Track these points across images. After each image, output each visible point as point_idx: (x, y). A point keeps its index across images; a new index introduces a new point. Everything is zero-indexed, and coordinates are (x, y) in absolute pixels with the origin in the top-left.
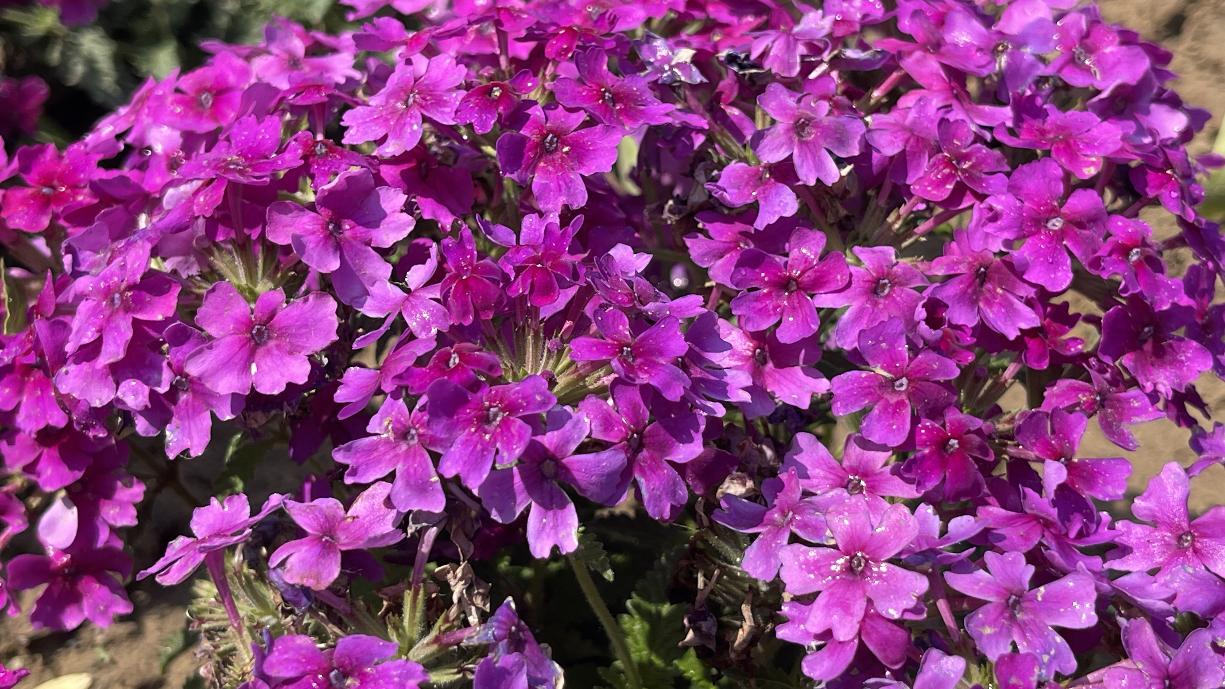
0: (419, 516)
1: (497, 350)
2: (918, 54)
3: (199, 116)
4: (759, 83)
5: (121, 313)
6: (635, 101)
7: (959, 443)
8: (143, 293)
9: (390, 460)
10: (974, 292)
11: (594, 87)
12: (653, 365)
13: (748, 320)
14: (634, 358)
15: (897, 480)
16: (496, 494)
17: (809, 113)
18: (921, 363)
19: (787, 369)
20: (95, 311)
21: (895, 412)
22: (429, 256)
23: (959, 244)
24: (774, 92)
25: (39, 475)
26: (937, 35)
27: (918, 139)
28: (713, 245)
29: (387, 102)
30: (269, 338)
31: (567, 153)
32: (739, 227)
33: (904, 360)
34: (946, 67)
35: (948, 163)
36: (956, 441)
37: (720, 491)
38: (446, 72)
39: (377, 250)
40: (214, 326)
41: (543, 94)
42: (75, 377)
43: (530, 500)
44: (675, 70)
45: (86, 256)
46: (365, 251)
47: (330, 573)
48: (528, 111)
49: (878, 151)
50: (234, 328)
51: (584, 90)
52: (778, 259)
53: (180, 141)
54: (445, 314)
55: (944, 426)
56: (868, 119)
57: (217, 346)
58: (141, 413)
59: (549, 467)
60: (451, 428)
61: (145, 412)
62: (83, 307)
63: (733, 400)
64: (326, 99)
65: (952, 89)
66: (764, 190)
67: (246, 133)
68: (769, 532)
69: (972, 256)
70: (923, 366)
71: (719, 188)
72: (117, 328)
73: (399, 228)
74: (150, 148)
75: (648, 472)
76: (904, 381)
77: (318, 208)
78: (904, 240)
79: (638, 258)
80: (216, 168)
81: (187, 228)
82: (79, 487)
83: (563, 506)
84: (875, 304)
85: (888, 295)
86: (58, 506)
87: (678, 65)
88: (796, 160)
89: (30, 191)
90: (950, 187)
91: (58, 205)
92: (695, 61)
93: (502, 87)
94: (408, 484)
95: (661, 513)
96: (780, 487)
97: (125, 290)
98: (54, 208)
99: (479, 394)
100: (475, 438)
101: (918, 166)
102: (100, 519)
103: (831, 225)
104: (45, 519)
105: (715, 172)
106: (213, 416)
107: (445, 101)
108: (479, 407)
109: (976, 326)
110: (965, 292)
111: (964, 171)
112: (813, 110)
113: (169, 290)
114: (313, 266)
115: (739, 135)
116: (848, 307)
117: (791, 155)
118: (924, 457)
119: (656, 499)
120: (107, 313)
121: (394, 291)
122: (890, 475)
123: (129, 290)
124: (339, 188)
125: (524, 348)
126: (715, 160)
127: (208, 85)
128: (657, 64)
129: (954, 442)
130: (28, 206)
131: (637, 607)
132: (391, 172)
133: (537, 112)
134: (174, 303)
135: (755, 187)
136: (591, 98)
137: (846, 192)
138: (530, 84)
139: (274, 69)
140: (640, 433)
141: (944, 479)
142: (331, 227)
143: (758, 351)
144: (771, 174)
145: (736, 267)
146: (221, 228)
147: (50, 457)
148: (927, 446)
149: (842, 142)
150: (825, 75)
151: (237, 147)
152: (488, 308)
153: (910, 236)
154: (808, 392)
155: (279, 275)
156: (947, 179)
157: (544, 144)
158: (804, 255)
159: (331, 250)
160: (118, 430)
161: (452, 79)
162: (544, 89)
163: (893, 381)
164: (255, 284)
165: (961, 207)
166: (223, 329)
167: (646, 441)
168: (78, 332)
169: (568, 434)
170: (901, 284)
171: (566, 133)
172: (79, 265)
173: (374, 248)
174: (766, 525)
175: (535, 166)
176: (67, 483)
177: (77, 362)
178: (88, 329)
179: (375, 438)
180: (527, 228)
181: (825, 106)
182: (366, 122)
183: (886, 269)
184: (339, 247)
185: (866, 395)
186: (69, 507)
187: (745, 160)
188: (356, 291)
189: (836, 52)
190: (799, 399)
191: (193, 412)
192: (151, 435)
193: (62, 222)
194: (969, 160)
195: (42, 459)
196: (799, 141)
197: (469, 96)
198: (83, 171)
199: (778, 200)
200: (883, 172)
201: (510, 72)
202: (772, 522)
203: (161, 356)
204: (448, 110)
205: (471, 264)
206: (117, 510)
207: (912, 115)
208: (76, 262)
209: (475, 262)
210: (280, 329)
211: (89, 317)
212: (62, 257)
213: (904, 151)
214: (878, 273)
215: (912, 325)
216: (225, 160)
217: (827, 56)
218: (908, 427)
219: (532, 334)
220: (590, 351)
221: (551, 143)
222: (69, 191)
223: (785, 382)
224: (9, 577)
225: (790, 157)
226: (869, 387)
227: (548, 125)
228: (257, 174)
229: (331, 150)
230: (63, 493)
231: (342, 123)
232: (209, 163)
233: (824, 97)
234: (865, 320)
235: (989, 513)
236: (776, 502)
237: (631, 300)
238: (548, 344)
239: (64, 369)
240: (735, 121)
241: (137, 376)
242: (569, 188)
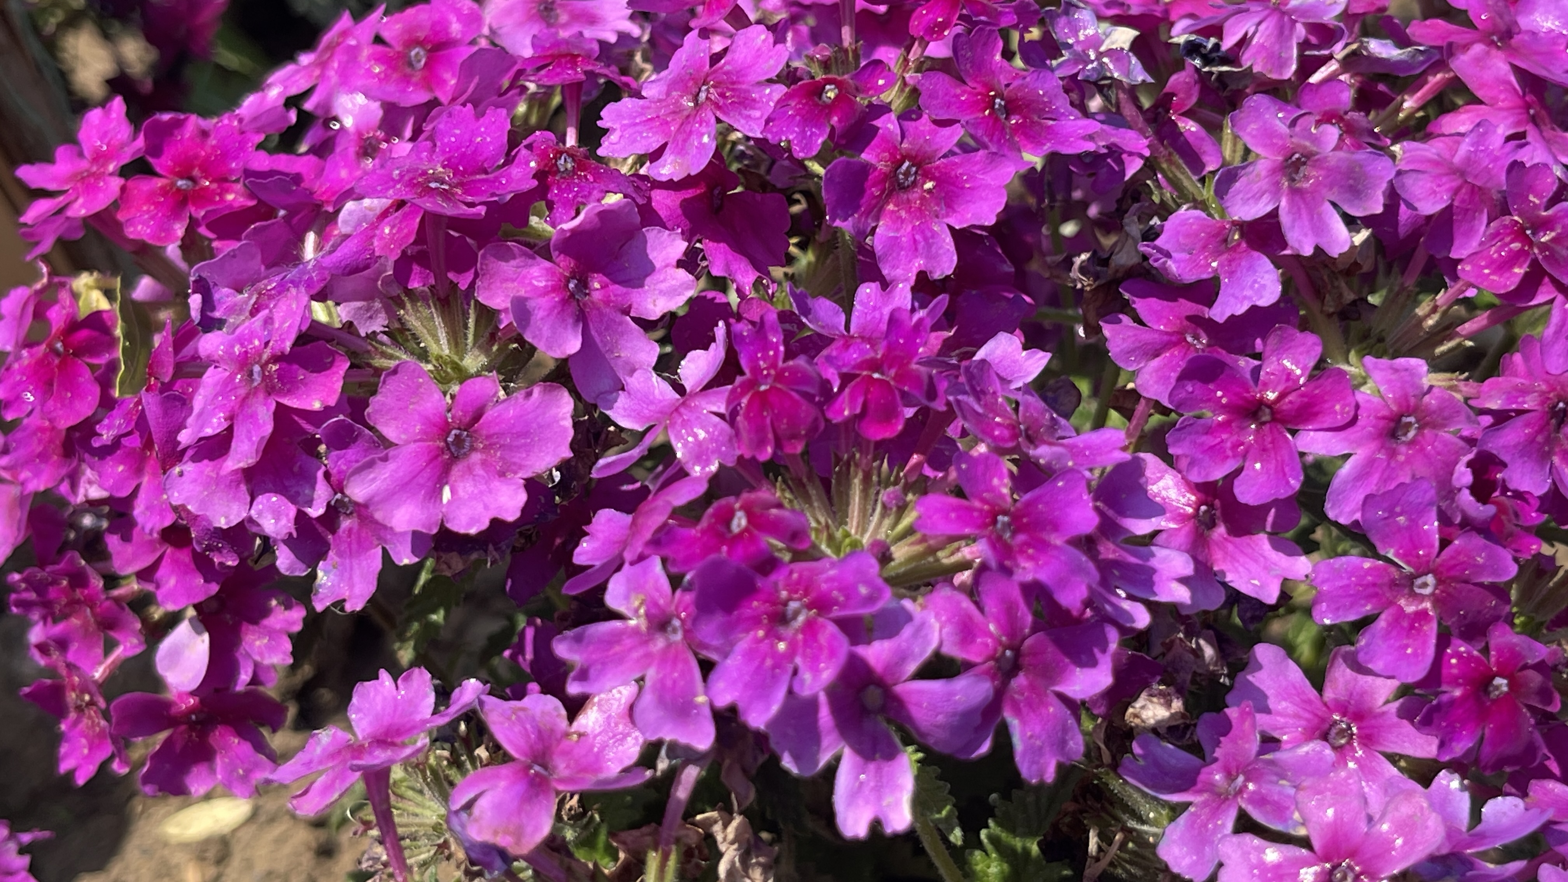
0: (674, 749)
1: (807, 499)
2: (1478, 48)
3: (406, 80)
4: (1233, 86)
5: (261, 396)
6: (1041, 112)
7: (1510, 685)
8: (295, 367)
9: (638, 660)
10: (1548, 440)
11: (979, 89)
12: (1043, 546)
13: (1192, 464)
14: (1014, 533)
15: (1407, 727)
16: (791, 732)
17: (1307, 144)
18: (1458, 552)
19: (1246, 539)
20: (227, 386)
21: (1412, 627)
22: (713, 340)
23: (1526, 359)
24: (1256, 109)
25: (158, 587)
26: (1507, 18)
27: (1475, 190)
28: (1146, 336)
29: (668, 94)
30: (473, 449)
31: (929, 191)
32: (1187, 307)
33: (1432, 546)
34: (1517, 70)
35: (1519, 234)
36: (1505, 681)
37: (1130, 710)
38: (758, 54)
39: (639, 321)
40: (393, 424)
41: (902, 90)
42: (195, 481)
43: (843, 743)
44: (1105, 60)
45: (223, 294)
46: (621, 323)
47: (537, 829)
48: (875, 123)
49: (1410, 206)
50: (423, 432)
51: (964, 92)
52: (1245, 363)
53: (380, 113)
54: (730, 440)
55: (1486, 650)
56: (1396, 148)
57: (395, 457)
58: (285, 542)
59: (873, 696)
60: (728, 630)
61: (289, 541)
62: (211, 377)
63: (1163, 598)
64: (583, 77)
65: (1528, 106)
66: (1230, 261)
67: (458, 132)
68: (1205, 804)
69: (1546, 382)
70: (1462, 558)
71: (1160, 250)
72: (253, 416)
73: (672, 293)
74: (336, 119)
75: (1025, 710)
76: (1430, 579)
77: (555, 254)
78: (1441, 343)
79: (1028, 358)
80: (411, 184)
81: (367, 267)
82: (214, 605)
83: (891, 754)
84: (1392, 454)
85: (1412, 443)
86: (183, 629)
87: (1110, 53)
88: (1285, 218)
89: (160, 183)
90: (1519, 271)
91: (199, 207)
92: (1137, 46)
93: (839, 84)
94: (661, 701)
95: (1041, 773)
96: (1225, 728)
97: (267, 362)
98: (193, 209)
99: (773, 577)
100: (764, 646)
101: (1470, 232)
102: (242, 650)
103: (1330, 315)
104: (166, 645)
105: (1155, 221)
106: (385, 553)
107: (754, 100)
108: (772, 599)
109: (1546, 494)
110: (1532, 440)
111: (1544, 247)
112: (1315, 139)
113: (332, 363)
114: (541, 346)
115: (1195, 162)
116: (1347, 456)
117: (1277, 208)
118: (1453, 702)
119: (1035, 752)
120: (242, 392)
121: (661, 388)
122: (1396, 719)
123: (274, 363)
124: (588, 227)
125: (848, 495)
126: (1156, 199)
127: (421, 35)
128: (1078, 48)
129: (1501, 683)
130: (157, 204)
131: (995, 841)
132: (668, 202)
133: (889, 124)
134: (339, 386)
135: (1216, 254)
136: (972, 106)
137: (1356, 264)
138: (881, 82)
139: (517, 16)
140: (1017, 650)
141: (1482, 738)
142: (571, 286)
143: (1203, 508)
144: (1242, 236)
145: (1180, 379)
146: (416, 268)
147: (175, 562)
148: (1458, 685)
149: (1356, 191)
150: (1331, 79)
151: (443, 152)
152: (795, 436)
153: (1450, 338)
154: (1276, 576)
155: (495, 348)
156: (1514, 258)
157: (896, 175)
158: (1285, 368)
159: (571, 321)
160: (256, 555)
161: (766, 66)
162: (905, 84)
163: (1412, 578)
164: (462, 354)
165: (1532, 303)
166: (405, 431)
167: (1025, 661)
168: (200, 415)
169: (904, 645)
170: (1435, 426)
171: (930, 158)
172: (213, 309)
173: (633, 319)
174: (1200, 792)
175: (881, 209)
176: (196, 601)
177: (195, 459)
178: (214, 415)
179: (617, 624)
180: (862, 303)
181: (1332, 133)
182: (635, 124)
183: (1412, 401)
184: (582, 318)
185: (1369, 598)
186: (199, 633)
187: (1200, 205)
188: (605, 384)
189: (1354, 46)
190: (1261, 587)
191: (361, 546)
192: (297, 574)
193: (203, 231)
194: (1552, 230)
195: (164, 563)
196: (1290, 187)
197: (788, 97)
198: (236, 158)
199: (1250, 280)
200: (1415, 234)
201: (855, 51)
202: (1210, 787)
203: (315, 461)
204: (757, 114)
205: (774, 365)
206: (265, 641)
207: (1465, 148)
208: (208, 304)
209: (780, 364)
210: (488, 437)
211: (216, 396)
212: (188, 296)
213: (1449, 208)
214: (1400, 405)
215: (1449, 492)
216: (424, 173)
217: (1339, 51)
218: (1431, 651)
219: (860, 475)
220: (946, 517)
221: (907, 174)
222: (215, 186)
223: (1242, 559)
224: (114, 720)
225: (1274, 214)
226: (1374, 585)
227: (905, 145)
228: (470, 199)
229: (580, 165)
230: (191, 612)
231: (599, 123)
232: (401, 176)
233: (1328, 118)
234: (1375, 478)
235: (1547, 792)
236: (1218, 753)
237: (1015, 436)
238: (883, 497)
239: (177, 470)
240: (1191, 140)
241: (281, 490)
242: (929, 246)
